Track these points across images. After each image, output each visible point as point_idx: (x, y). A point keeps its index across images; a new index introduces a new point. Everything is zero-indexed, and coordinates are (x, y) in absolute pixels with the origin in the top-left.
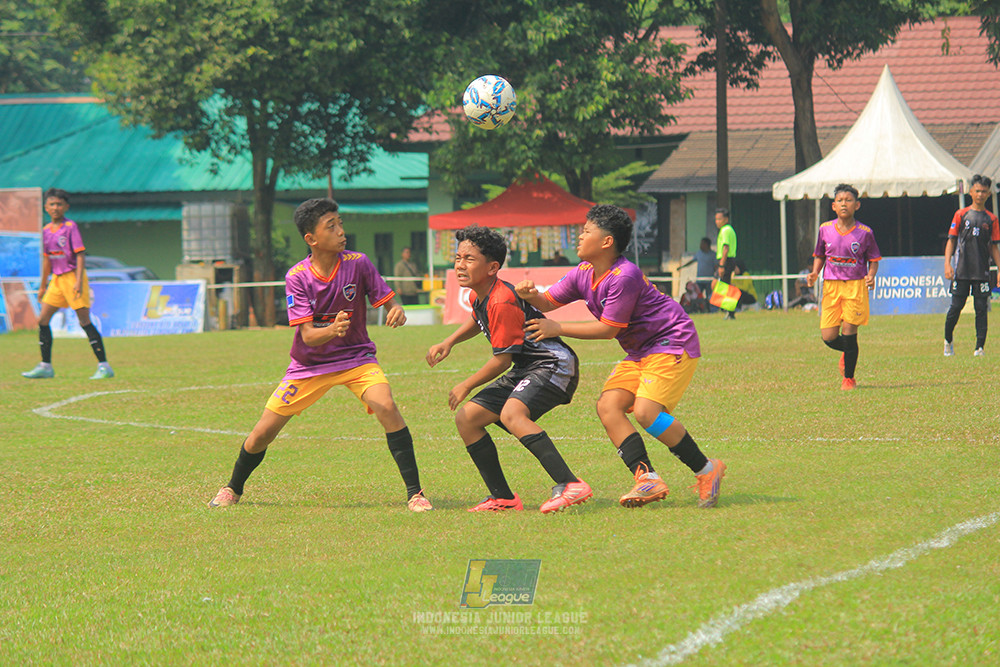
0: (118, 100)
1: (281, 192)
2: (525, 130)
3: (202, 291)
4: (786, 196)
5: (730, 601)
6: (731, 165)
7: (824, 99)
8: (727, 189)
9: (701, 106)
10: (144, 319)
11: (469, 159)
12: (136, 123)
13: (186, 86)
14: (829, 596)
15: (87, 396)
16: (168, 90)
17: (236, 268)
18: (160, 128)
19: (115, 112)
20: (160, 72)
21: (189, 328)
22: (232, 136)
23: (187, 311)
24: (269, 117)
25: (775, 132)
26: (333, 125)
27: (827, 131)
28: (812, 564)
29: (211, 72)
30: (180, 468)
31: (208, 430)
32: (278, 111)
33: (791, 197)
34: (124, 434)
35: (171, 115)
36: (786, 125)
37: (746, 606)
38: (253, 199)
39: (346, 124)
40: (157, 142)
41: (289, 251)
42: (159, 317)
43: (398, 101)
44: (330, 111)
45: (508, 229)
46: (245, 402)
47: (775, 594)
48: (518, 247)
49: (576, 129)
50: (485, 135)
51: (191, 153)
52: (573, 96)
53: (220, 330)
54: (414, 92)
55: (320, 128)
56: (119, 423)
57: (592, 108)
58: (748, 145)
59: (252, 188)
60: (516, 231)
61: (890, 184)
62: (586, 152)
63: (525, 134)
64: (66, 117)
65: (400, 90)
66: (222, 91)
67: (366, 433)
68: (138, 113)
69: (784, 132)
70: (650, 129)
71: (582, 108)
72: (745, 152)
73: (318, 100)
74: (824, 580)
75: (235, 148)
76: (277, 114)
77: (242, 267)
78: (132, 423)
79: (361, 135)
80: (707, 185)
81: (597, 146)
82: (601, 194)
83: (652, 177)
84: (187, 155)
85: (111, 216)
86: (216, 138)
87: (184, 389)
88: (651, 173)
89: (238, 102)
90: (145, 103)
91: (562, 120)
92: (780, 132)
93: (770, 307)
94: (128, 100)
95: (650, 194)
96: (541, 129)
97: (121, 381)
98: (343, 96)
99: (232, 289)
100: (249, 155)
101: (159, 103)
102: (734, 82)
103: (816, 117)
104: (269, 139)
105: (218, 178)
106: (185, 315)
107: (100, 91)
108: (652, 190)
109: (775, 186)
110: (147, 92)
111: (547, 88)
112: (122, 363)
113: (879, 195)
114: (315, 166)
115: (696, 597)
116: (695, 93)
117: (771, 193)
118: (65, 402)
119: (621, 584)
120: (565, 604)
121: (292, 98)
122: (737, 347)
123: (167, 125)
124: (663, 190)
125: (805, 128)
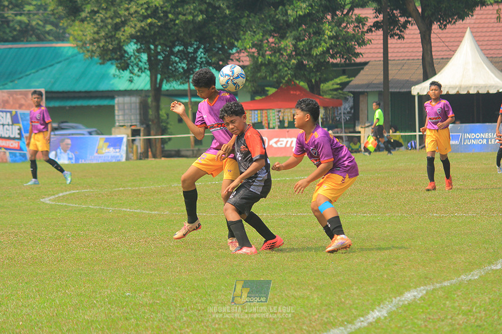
0: (83, 45)
1: (164, 91)
2: (287, 60)
3: (125, 140)
4: (418, 93)
5: (391, 296)
6: (390, 78)
7: (437, 44)
8: (388, 90)
9: (376, 48)
10: (96, 155)
11: (259, 75)
12: (92, 57)
13: (117, 38)
14: (440, 293)
15: (68, 193)
16: (108, 40)
17: (142, 129)
18: (104, 59)
19: (81, 51)
20: (104, 31)
21: (118, 159)
22: (140, 63)
23: (118, 150)
24: (159, 53)
25: (412, 61)
26: (190, 58)
27: (439, 60)
28: (432, 277)
29: (130, 31)
30: (114, 229)
31: (129, 210)
32: (163, 51)
33: (421, 94)
34: (86, 212)
35: (109, 53)
36: (418, 58)
37: (399, 298)
38: (150, 94)
39: (197, 57)
40: (102, 66)
41: (168, 121)
42: (103, 153)
43: (223, 45)
44: (189, 50)
45: (278, 110)
46: (147, 196)
47: (414, 292)
48: (283, 118)
49: (312, 60)
50: (267, 62)
51: (119, 72)
52: (311, 43)
53: (134, 160)
54: (231, 41)
55: (185, 59)
56: (84, 206)
57: (320, 49)
58: (399, 67)
59: (150, 89)
60: (282, 110)
61: (471, 87)
62: (317, 71)
63: (287, 62)
64: (57, 53)
65: (224, 40)
66: (135, 41)
67: (208, 212)
68: (93, 51)
69: (417, 61)
70: (350, 59)
71: (316, 49)
72: (397, 71)
73: (183, 45)
74: (438, 285)
75: (141, 69)
76: (162, 52)
77: (145, 128)
78: (90, 206)
79: (205, 62)
80: (378, 87)
81: (323, 68)
82: (325, 92)
83: (350, 84)
84: (117, 73)
85: (79, 103)
86: (132, 64)
87: (116, 189)
88: (350, 81)
89: (143, 46)
90: (96, 47)
91: (305, 55)
92: (415, 61)
93: (410, 148)
94: (88, 45)
95: (349, 92)
96: (295, 59)
97: (85, 185)
98: (196, 43)
99: (140, 139)
100: (148, 72)
101: (103, 46)
102: (392, 36)
103: (433, 53)
104: (159, 65)
105: (133, 84)
106: (116, 152)
107: (74, 40)
108: (351, 90)
109: (412, 88)
110: (97, 41)
111: (298, 39)
112: (85, 176)
113: (465, 92)
114: (181, 78)
115: (374, 293)
116: (372, 41)
117: (411, 92)
118: (57, 196)
119: (336, 287)
120: (308, 297)
121: (170, 44)
122: (394, 168)
123: (107, 58)
124: (356, 90)
125: (428, 59)
